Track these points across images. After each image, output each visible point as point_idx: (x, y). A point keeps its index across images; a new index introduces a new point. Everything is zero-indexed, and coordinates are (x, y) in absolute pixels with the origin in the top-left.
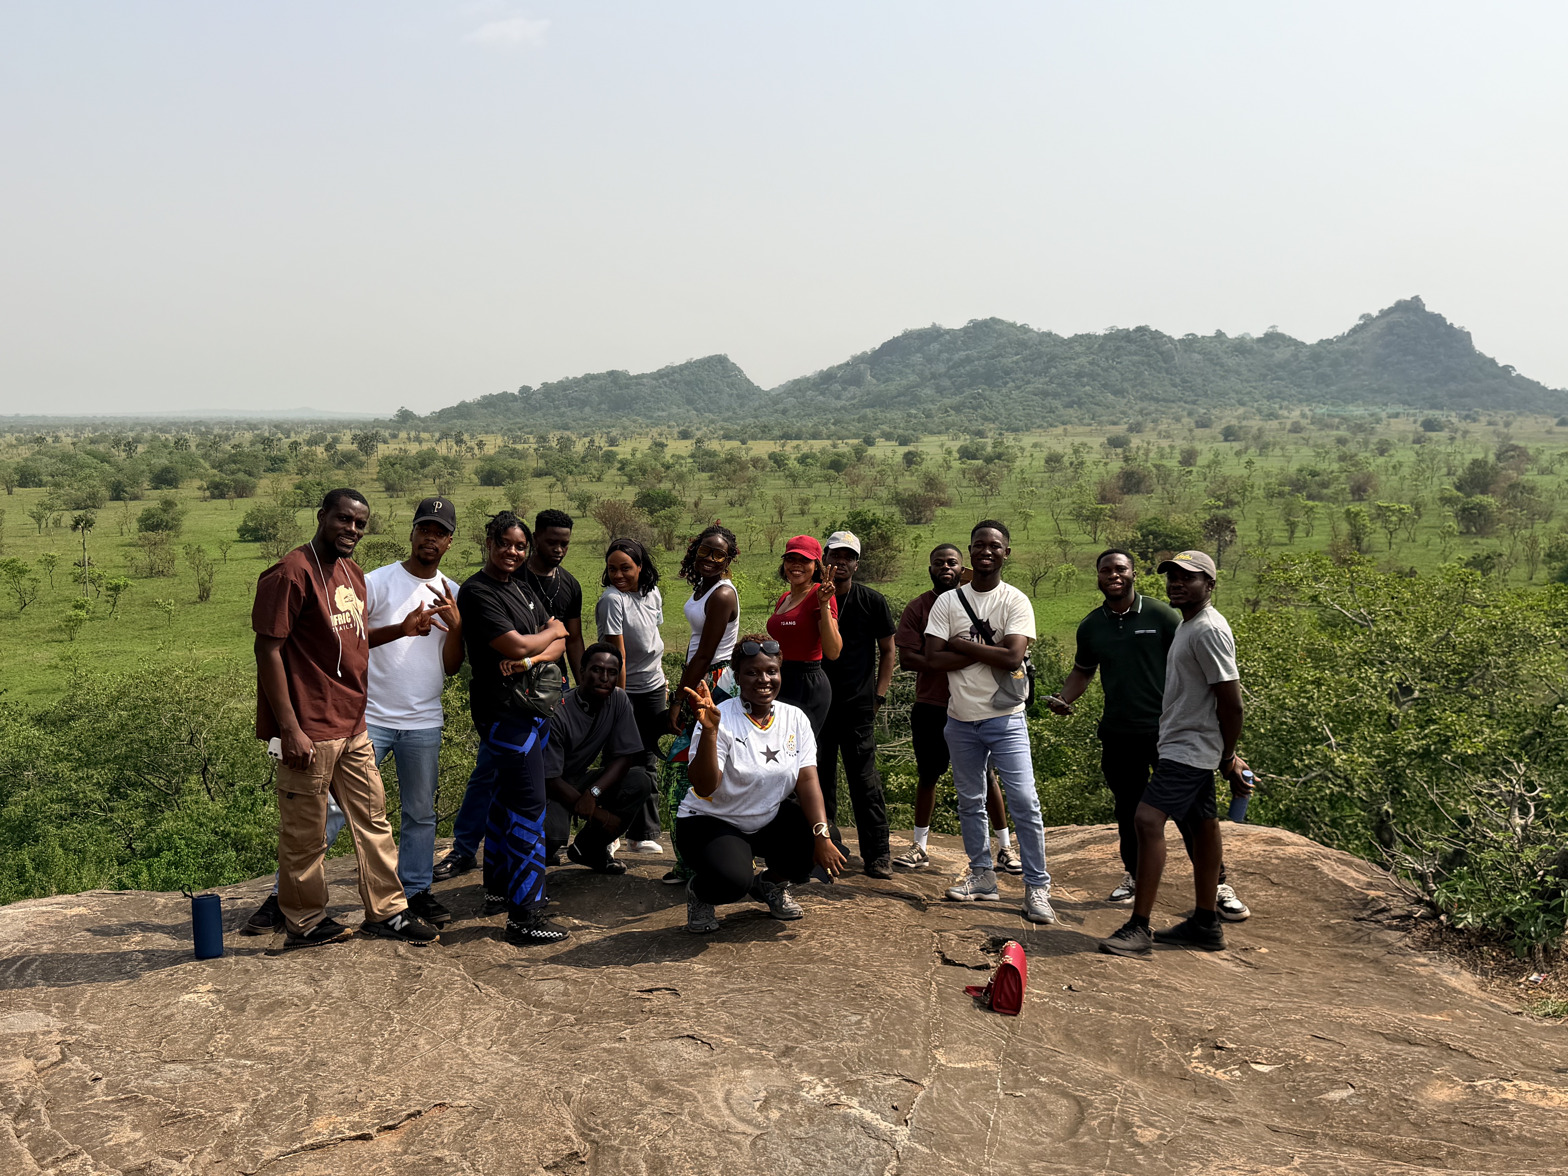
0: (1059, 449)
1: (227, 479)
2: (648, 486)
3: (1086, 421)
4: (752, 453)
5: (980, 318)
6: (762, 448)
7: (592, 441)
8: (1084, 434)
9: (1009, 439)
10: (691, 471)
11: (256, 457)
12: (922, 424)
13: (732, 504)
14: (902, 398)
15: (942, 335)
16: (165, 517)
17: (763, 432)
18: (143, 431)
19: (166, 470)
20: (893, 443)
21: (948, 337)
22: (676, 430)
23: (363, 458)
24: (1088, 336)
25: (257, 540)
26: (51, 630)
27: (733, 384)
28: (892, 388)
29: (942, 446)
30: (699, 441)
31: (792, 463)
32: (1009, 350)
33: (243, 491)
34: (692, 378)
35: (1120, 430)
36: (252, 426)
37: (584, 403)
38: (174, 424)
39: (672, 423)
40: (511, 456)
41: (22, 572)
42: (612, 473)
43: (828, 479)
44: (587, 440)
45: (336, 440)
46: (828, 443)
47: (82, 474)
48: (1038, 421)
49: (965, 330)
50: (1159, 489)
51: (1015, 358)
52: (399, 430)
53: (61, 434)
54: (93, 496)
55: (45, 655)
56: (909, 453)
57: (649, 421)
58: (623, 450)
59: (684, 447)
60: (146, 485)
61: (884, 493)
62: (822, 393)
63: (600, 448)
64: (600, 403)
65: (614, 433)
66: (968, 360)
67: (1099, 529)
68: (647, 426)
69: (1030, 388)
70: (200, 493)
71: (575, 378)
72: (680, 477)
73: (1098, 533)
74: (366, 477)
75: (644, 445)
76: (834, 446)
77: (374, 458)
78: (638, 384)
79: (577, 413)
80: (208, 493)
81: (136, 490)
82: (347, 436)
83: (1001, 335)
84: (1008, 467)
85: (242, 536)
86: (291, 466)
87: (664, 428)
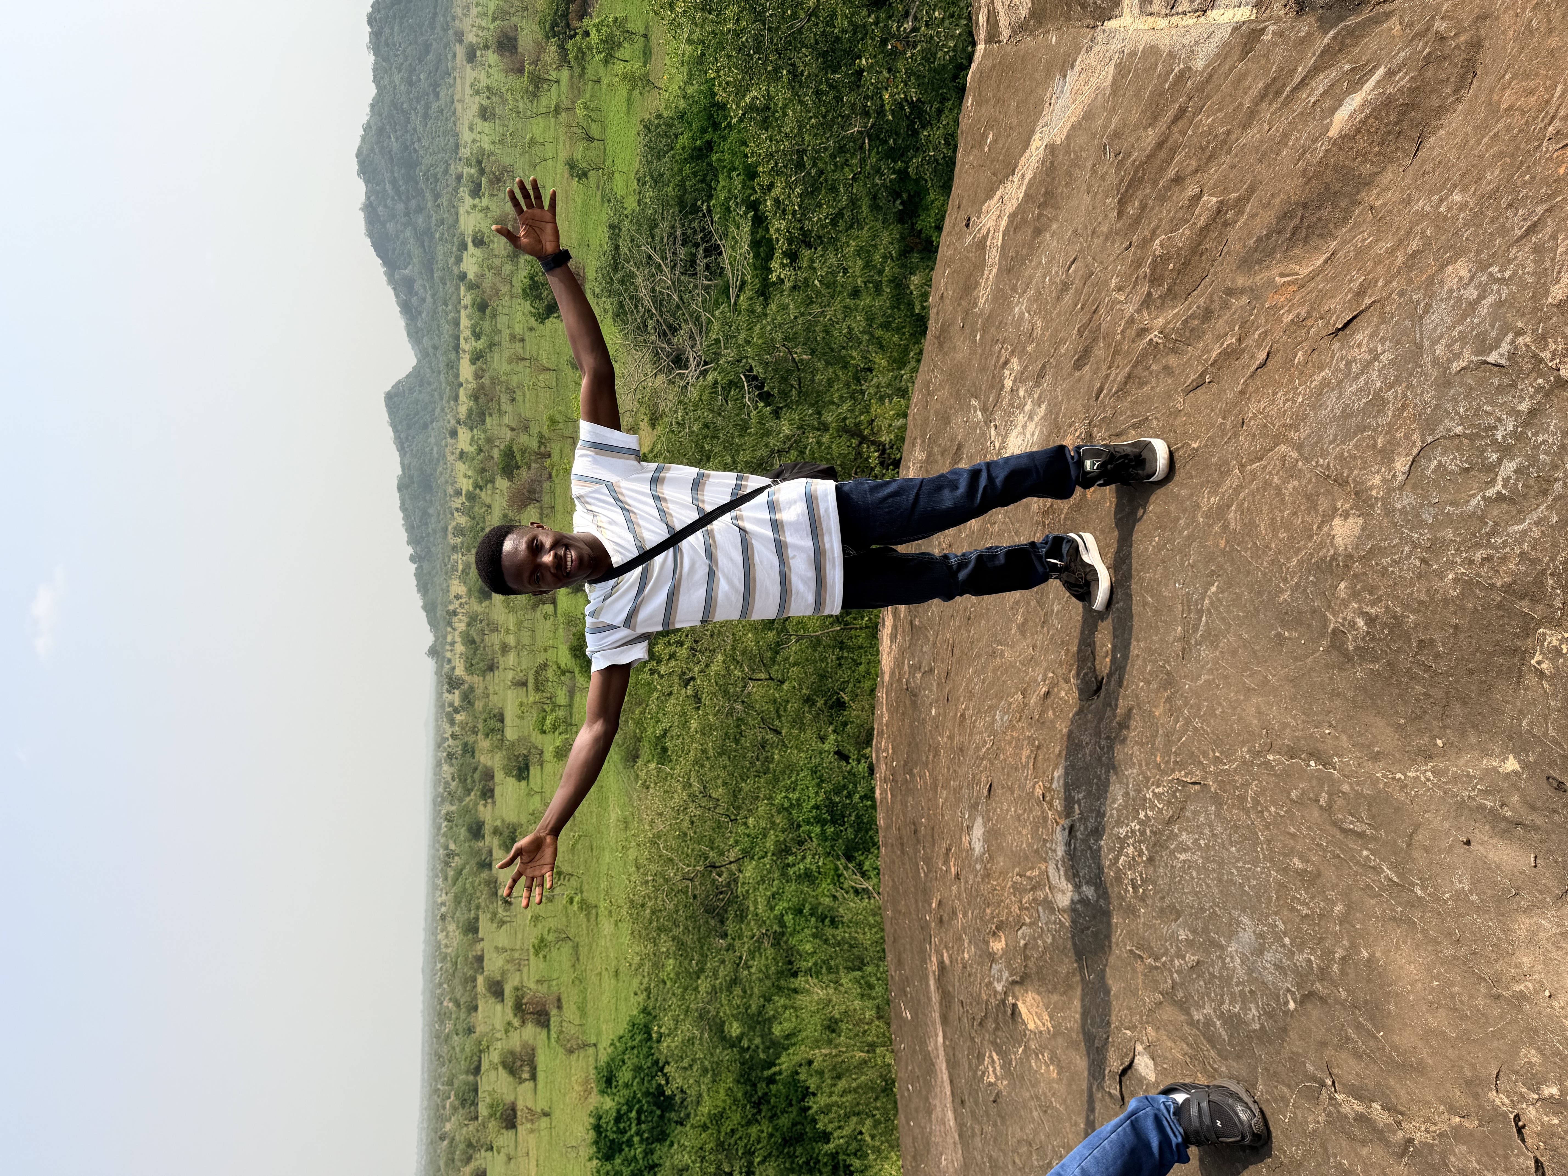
0: (474, 109)
1: (478, 787)
2: (496, 468)
3: (451, 81)
4: (471, 379)
5: (356, 167)
6: (466, 370)
7: (457, 510)
8: (463, 84)
9: (465, 152)
11: (462, 765)
12: (449, 228)
13: (513, 400)
14: (426, 244)
15: (371, 203)
16: (506, 833)
17: (452, 367)
18: (439, 842)
19: (470, 830)
20: (465, 255)
21: (372, 198)
22: (449, 440)
23: (466, 686)
24: (375, 70)
25: (527, 768)
26: (588, 920)
27: (410, 389)
28: (417, 252)
29: (468, 213)
30: (458, 422)
31: (480, 345)
32: (385, 145)
33: (489, 775)
34: (404, 423)
35: (460, 51)
36: (439, 765)
37: (425, 513)
38: (434, 820)
39: (443, 443)
40: (468, 574)
41: (542, 940)
42: (484, 496)
43: (494, 316)
44: (456, 514)
45: (451, 704)
46: (463, 313)
47: (470, 890)
48: (450, 125)
49: (367, 182)
50: (515, 19)
51: (393, 139)
52: (444, 657)
53: (439, 900)
54: (488, 883)
55: (607, 926)
56: (473, 242)
57: (441, 462)
58: (466, 485)
59: (464, 435)
60: (481, 844)
61: (508, 268)
62: (420, 313)
63: (463, 504)
64: (425, 499)
65: (450, 490)
66: (394, 182)
67: (546, 76)
68: (445, 464)
69: (420, 129)
70: (489, 806)
71: (403, 519)
72: (489, 441)
73: (550, 78)
74: (481, 685)
75: (461, 468)
76: (466, 307)
77: (467, 678)
78: (409, 469)
79: (433, 519)
80: (490, 801)
81: (485, 851)
82: (448, 697)
83: (372, 150)
84: (489, 156)
85: (524, 779)
86: (471, 739)
87: (447, 450)
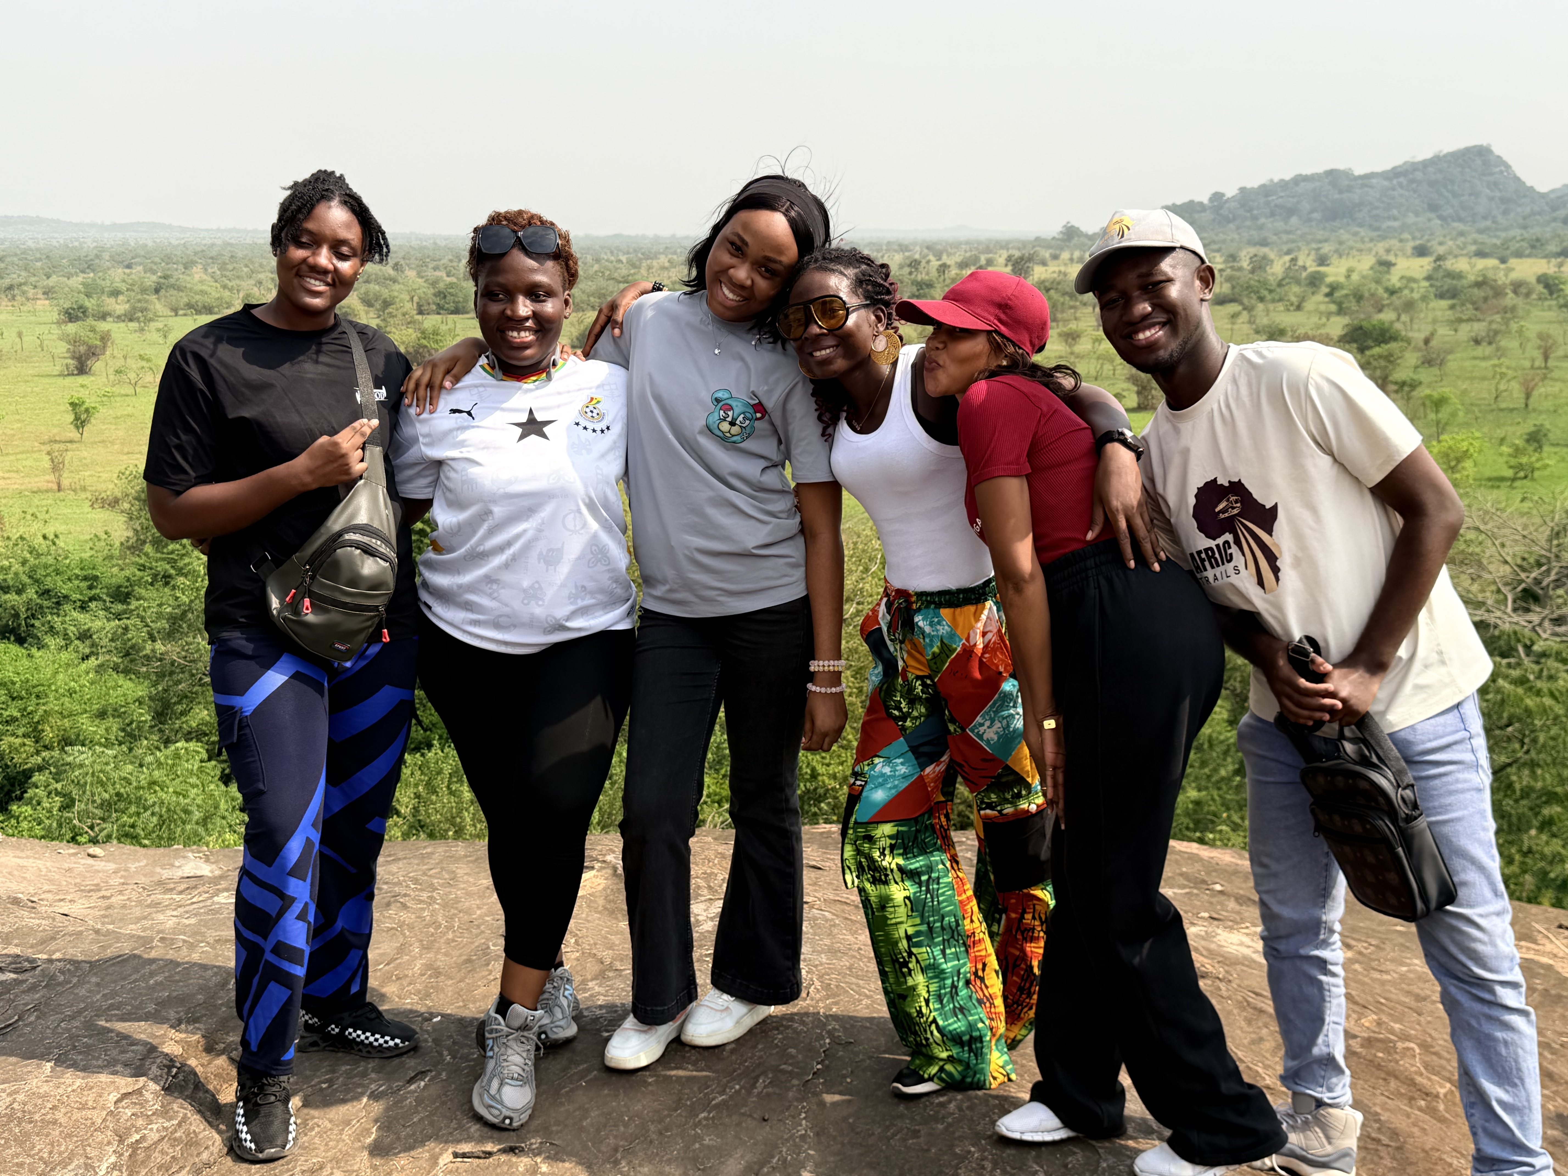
2: (1362, 316)
4: (1514, 276)
6: (1528, 269)
7: (1294, 260)
10: (1424, 298)
13: (1477, 342)
17: (1533, 247)
22: (1411, 244)
27: (1496, 184)
30: (1440, 258)
34: (1439, 176)
36: (903, 248)
37: (1291, 212)
39: (1406, 236)
42: (1317, 300)
44: (1287, 258)
52: (1062, 249)
57: (1375, 234)
58: (1335, 272)
59: (1420, 267)
63: (1304, 268)
64: (1313, 211)
65: (1326, 248)
68: (1371, 240)
71: (1282, 180)
72: (1409, 306)
75: (1364, 264)
78: (1364, 186)
79: (1280, 225)
82: (1001, 257)
87: (1394, 242)
